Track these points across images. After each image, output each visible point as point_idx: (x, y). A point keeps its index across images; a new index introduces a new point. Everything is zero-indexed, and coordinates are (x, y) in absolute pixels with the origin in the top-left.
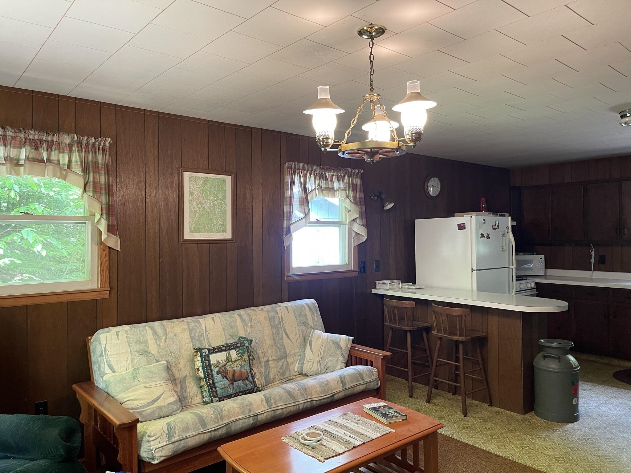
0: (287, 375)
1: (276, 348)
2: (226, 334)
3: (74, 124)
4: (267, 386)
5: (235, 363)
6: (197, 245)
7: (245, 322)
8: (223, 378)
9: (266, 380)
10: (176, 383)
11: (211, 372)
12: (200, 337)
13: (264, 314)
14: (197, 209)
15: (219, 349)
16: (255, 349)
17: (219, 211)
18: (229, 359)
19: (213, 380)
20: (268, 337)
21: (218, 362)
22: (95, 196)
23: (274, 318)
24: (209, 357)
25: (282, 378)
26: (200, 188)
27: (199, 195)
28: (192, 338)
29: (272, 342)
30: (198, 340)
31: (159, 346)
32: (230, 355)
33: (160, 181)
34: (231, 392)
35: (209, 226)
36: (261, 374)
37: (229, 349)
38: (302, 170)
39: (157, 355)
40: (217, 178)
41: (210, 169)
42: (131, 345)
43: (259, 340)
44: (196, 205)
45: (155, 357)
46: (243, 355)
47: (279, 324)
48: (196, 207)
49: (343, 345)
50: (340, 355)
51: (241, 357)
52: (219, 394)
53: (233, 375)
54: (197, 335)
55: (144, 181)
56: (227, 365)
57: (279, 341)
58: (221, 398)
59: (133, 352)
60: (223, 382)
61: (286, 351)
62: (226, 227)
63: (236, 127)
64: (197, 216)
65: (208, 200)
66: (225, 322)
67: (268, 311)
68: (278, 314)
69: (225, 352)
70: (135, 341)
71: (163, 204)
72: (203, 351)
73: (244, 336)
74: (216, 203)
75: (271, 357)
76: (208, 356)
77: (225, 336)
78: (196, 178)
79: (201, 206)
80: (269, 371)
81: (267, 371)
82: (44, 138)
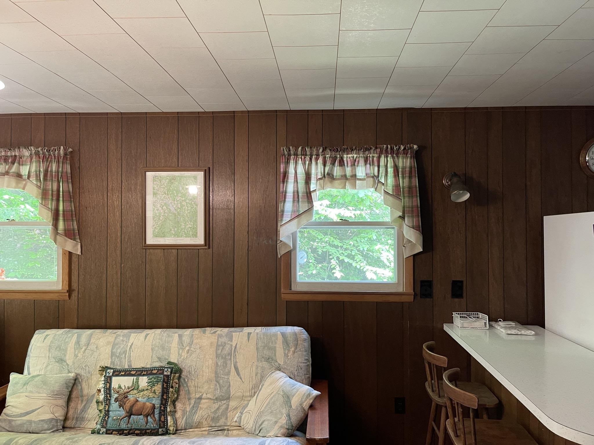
0: (221, 422)
1: (216, 385)
2: (154, 356)
3: (43, 138)
4: (185, 431)
5: (142, 393)
6: (163, 250)
7: (183, 346)
8: (120, 408)
9: (186, 423)
10: (83, 399)
11: (110, 397)
12: (122, 354)
13: (214, 339)
14: (161, 212)
15: (127, 373)
16: (186, 380)
17: (188, 213)
18: (135, 387)
19: (109, 407)
20: (208, 368)
21: (120, 387)
22: (43, 203)
23: (223, 345)
24: (111, 380)
25: (213, 425)
26: (166, 188)
27: (164, 196)
28: (113, 354)
29: (213, 375)
30: (118, 357)
31: (76, 356)
32: (138, 382)
33: (123, 184)
34: (123, 426)
35: (176, 229)
36: (184, 412)
37: (140, 375)
38: (302, 155)
39: (71, 366)
40: (185, 175)
41: (179, 166)
42: (51, 350)
43: (194, 370)
44: (160, 207)
45: (68, 367)
46: (154, 385)
47: (230, 354)
48: (160, 209)
49: (295, 401)
50: (285, 415)
51: (151, 387)
52: (109, 425)
53: (132, 407)
54: (119, 351)
55: (106, 184)
56: (131, 393)
57: (223, 376)
58: (109, 430)
59: (51, 358)
60: (118, 412)
61: (230, 391)
62: (197, 230)
63: (214, 114)
64: (161, 219)
65: (174, 201)
66: (158, 341)
67: (220, 336)
68: (232, 341)
69: (133, 378)
70: (56, 347)
71: (125, 207)
72: (109, 371)
73: (176, 362)
74: (184, 203)
75: (206, 394)
76: (110, 378)
77: (152, 357)
78: (161, 178)
79: (166, 207)
80: (195, 412)
81: (194, 411)
82: (9, 154)
